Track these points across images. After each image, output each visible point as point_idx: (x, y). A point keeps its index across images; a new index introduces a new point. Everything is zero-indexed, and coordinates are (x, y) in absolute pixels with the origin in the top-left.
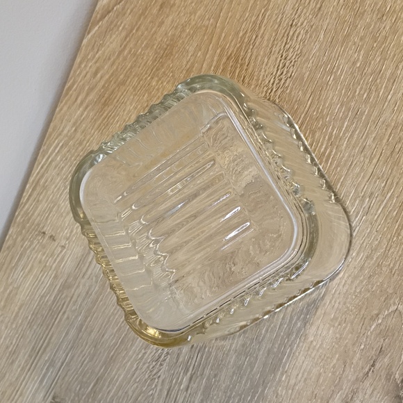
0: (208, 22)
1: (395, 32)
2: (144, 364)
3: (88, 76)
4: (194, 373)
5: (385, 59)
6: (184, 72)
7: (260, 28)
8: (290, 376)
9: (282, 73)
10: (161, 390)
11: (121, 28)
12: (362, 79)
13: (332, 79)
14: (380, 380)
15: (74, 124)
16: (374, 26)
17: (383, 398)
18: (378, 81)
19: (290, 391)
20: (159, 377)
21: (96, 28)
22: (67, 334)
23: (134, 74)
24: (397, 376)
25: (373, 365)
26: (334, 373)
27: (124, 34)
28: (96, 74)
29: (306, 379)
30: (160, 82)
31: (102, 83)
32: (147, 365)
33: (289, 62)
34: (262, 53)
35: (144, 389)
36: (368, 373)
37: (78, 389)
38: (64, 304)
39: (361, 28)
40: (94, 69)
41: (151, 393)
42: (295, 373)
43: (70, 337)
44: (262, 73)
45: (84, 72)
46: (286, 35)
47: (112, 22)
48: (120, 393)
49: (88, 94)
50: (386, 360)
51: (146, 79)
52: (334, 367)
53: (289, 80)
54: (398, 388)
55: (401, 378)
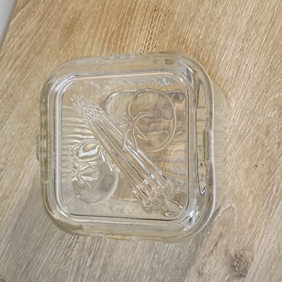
0: (97, 8)
1: (225, 14)
2: (61, 250)
3: (15, 48)
4: (95, 255)
5: (219, 33)
6: (82, 44)
7: (133, 12)
8: (160, 255)
9: (149, 44)
10: (73, 268)
11: (37, 13)
12: (203, 47)
13: (183, 47)
14: (221, 255)
15: (7, 82)
16: (211, 10)
17: (222, 268)
18: (215, 48)
19: (161, 265)
20: (71, 259)
21: (20, 13)
22: (6, 231)
23: (47, 46)
24: (232, 252)
25: (216, 245)
26: (190, 252)
27: (39, 18)
28: (20, 46)
29: (171, 257)
30: (66, 51)
31: (25, 53)
32: (63, 251)
33: (154, 36)
34: (135, 30)
35: (61, 267)
36: (213, 250)
37: (15, 269)
38: (3, 210)
39: (202, 11)
40: (18, 43)
41: (66, 270)
42: (163, 253)
43: (8, 233)
44: (136, 45)
45: (12, 46)
46: (151, 17)
47: (30, 9)
48: (45, 271)
49: (15, 61)
50: (224, 241)
51: (56, 49)
52: (190, 247)
53: (154, 48)
54: (232, 260)
55: (235, 253)
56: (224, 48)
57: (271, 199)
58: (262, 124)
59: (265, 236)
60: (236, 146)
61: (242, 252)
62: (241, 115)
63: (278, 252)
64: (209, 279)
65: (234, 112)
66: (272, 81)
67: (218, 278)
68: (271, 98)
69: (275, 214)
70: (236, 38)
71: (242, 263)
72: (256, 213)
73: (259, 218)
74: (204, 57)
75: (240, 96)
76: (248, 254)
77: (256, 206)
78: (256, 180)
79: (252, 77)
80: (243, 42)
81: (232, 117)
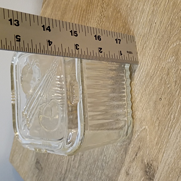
5: (139, 2)
8: (106, 158)
9: (102, 15)
10: (66, 160)
11: (51, 4)
12: (130, 13)
13: (119, 15)
14: (139, 162)
17: (140, 172)
18: (137, 13)
19: (107, 165)
21: (44, 5)
24: (145, 161)
25: (136, 155)
26: (122, 158)
29: (112, 160)
33: (104, 9)
34: (95, 7)
36: (134, 159)
41: (63, 160)
42: (108, 156)
44: (95, 16)
47: (48, 2)
50: (141, 153)
52: (122, 155)
53: (104, 18)
54: (146, 167)
55: (147, 162)
56: (142, 12)
57: (170, 124)
58: (165, 67)
59: (166, 152)
60: (149, 84)
61: (151, 162)
62: (152, 61)
63: (174, 165)
64: (132, 178)
65: (148, 59)
66: (172, 33)
67: (137, 178)
68: (171, 47)
69: (172, 136)
70: (149, 3)
71: (151, 170)
72: (161, 134)
73: (162, 138)
74: (131, 20)
75: (152, 47)
76: (155, 164)
77: (160, 129)
78: (161, 110)
79: (159, 31)
80: (153, 6)
81: (147, 63)
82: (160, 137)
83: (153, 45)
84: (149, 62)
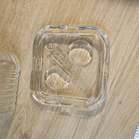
1: (24, 20)
5: (22, 28)
12: (15, 35)
13: (7, 34)
18: (20, 35)
24: (23, 132)
25: (17, 129)
26: (6, 131)
36: (15, 131)
39: (15, 18)
50: (20, 127)
52: (6, 129)
54: (23, 136)
56: (23, 36)
57: (40, 108)
59: (37, 125)
60: (27, 82)
61: (27, 133)
62: (29, 68)
63: (42, 133)
65: (27, 66)
69: (41, 115)
70: (28, 31)
71: (27, 138)
72: (34, 114)
73: (35, 117)
74: (15, 39)
76: (29, 133)
77: (33, 111)
80: (31, 33)
81: (26, 68)
82: (33, 116)
83: (30, 57)
84: (27, 68)
